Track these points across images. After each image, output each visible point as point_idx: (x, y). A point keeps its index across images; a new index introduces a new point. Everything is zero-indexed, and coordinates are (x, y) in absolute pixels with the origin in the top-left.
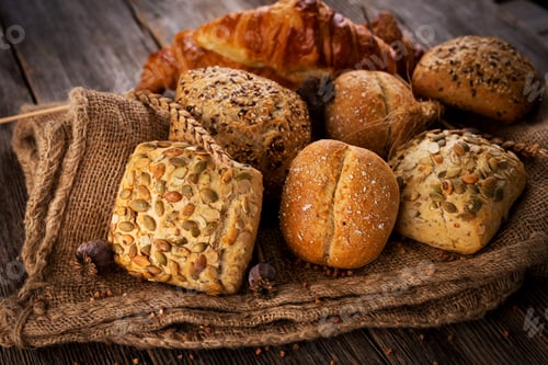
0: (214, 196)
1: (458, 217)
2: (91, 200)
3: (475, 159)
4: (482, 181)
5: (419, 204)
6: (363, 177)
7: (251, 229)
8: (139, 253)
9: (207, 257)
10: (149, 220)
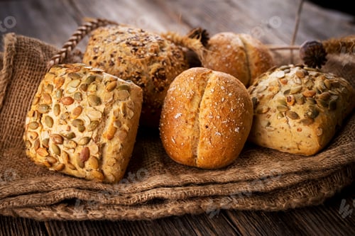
0: (98, 101)
1: (300, 123)
2: (17, 116)
3: (313, 80)
4: (318, 95)
5: (269, 116)
6: (222, 90)
7: (127, 129)
8: (41, 146)
9: (90, 149)
10: (48, 119)
